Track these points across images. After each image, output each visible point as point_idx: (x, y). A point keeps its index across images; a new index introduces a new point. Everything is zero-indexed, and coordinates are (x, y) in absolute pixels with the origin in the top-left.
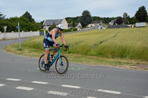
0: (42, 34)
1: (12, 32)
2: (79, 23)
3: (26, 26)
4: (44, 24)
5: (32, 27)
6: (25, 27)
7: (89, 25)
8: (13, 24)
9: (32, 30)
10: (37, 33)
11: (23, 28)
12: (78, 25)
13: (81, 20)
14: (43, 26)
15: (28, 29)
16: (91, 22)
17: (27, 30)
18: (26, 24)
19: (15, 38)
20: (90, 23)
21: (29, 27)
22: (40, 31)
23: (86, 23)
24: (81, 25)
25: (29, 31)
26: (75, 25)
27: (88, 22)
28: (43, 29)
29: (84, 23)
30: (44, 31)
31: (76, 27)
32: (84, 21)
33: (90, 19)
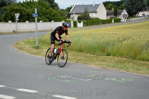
1: (27, 22)
2: (125, 10)
3: (47, 14)
4: (71, 11)
5: (54, 16)
6: (44, 15)
7: (140, 14)
8: (28, 10)
9: (54, 20)
11: (41, 16)
12: (122, 14)
13: (128, 5)
14: (70, 14)
15: (49, 19)
16: (144, 9)
17: (47, 20)
18: (45, 11)
19: (30, 31)
21: (50, 16)
23: (134, 10)
24: (127, 14)
25: (50, 21)
26: (117, 13)
27: (138, 9)
28: (70, 19)
29: (132, 10)
30: (71, 22)
31: (119, 16)
32: (132, 7)
33: (141, 4)
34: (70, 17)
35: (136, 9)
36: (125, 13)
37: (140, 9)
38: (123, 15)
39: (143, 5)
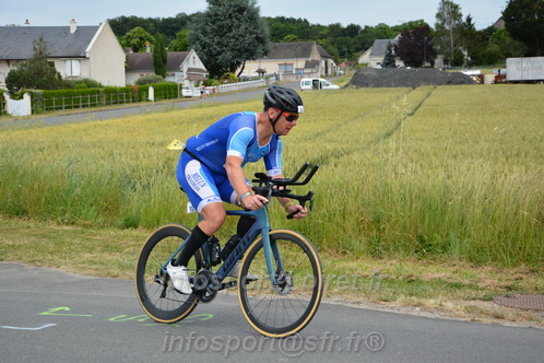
2: (193, 54)
7: (250, 68)
12: (185, 67)
13: (205, 33)
16: (260, 50)
20: (251, 55)
23: (228, 55)
24: (201, 66)
26: (165, 61)
27: (239, 51)
29: (219, 53)
31: (174, 75)
32: (218, 43)
33: (251, 33)
35: (233, 50)
36: (194, 62)
37: (247, 51)
38: (189, 70)
39: (257, 38)
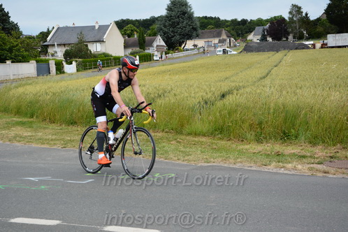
0: (43, 70)
2: (159, 37)
4: (48, 39)
5: (10, 50)
7: (189, 44)
9: (12, 58)
10: (29, 68)
12: (155, 44)
13: (165, 26)
14: (47, 46)
16: (194, 34)
20: (190, 37)
22: (37, 62)
23: (178, 37)
24: (164, 44)
25: (3, 61)
26: (144, 42)
27: (183, 35)
28: (49, 56)
29: (173, 37)
30: (50, 62)
31: (149, 49)
32: (172, 31)
33: (190, 26)
34: (47, 52)
35: (180, 35)
36: (160, 42)
37: (187, 35)
38: (157, 46)
39: (193, 28)
